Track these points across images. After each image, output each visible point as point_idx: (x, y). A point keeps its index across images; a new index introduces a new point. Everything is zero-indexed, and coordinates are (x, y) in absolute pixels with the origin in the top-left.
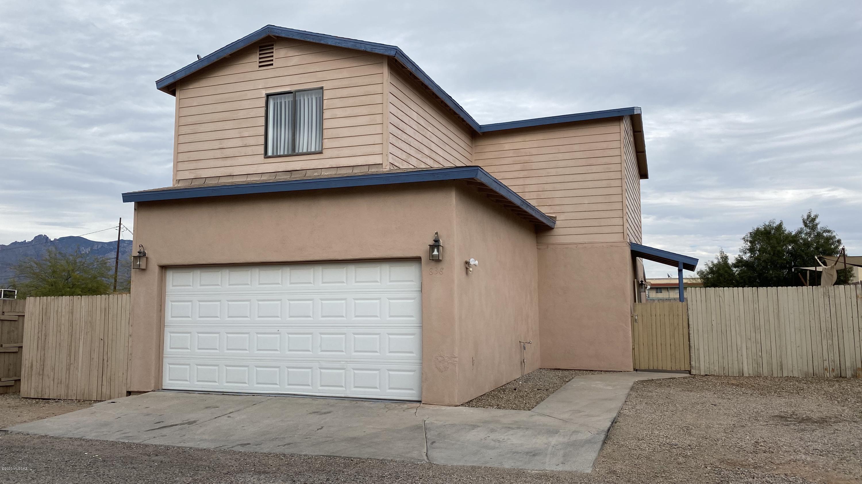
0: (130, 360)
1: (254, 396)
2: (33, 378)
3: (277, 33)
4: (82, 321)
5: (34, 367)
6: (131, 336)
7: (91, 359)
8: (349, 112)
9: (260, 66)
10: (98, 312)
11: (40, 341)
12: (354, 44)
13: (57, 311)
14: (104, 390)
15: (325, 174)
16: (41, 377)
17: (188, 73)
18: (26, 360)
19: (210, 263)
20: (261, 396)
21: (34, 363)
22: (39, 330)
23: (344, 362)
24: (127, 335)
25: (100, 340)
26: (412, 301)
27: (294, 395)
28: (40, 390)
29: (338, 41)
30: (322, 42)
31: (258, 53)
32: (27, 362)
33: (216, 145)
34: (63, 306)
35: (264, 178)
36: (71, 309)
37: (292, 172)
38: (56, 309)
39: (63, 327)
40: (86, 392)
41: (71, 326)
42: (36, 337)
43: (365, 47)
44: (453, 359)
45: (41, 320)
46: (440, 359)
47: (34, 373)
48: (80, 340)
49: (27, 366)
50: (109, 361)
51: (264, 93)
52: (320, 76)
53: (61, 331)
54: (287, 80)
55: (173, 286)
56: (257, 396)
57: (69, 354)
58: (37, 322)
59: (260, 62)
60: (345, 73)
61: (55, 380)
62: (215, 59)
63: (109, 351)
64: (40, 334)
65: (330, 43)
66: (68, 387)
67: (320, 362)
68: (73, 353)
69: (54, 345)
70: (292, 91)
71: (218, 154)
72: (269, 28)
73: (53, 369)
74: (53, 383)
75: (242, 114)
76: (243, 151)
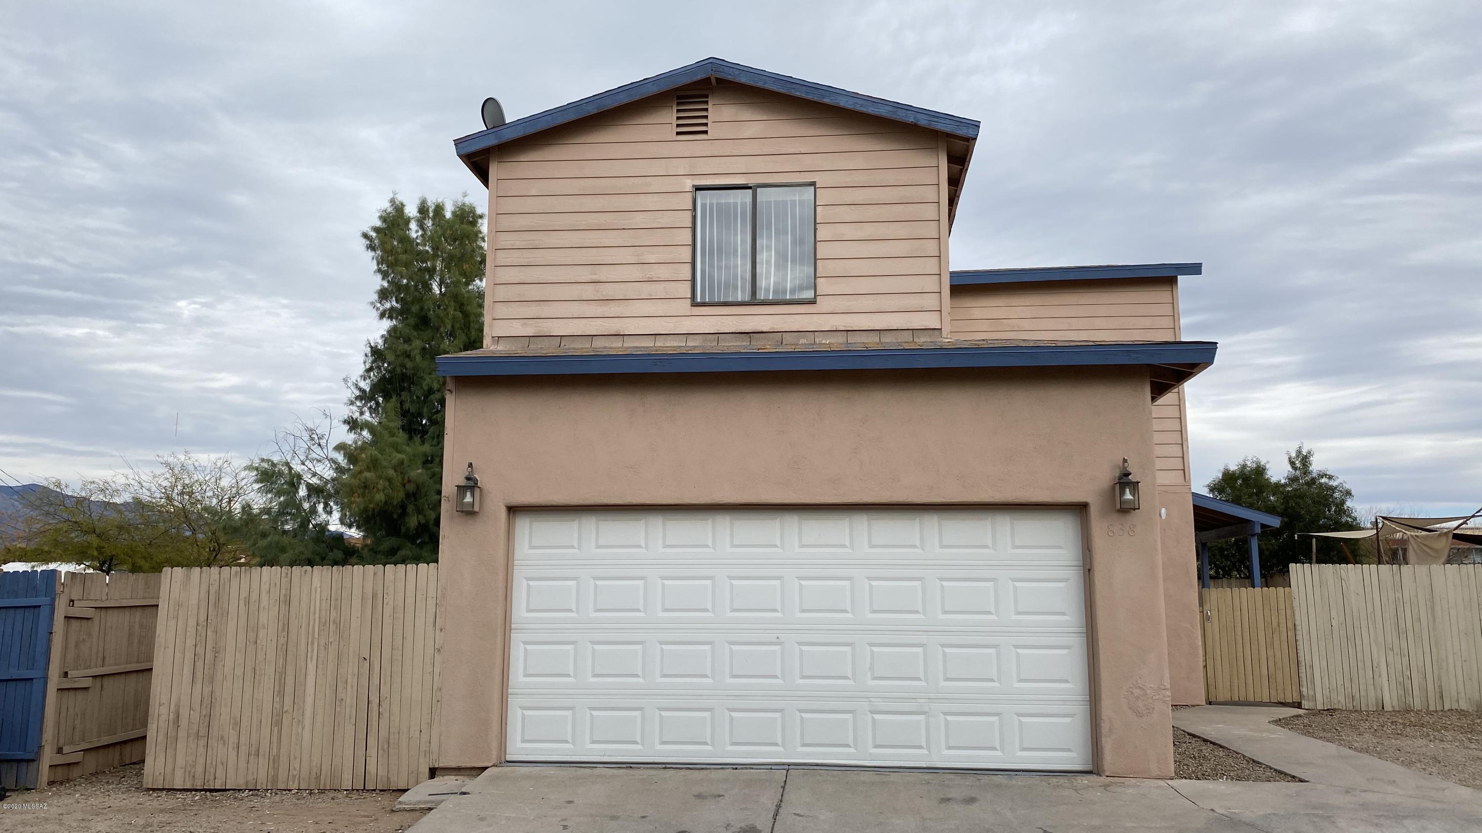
0: (438, 701)
1: (736, 769)
2: (181, 746)
3: (730, 74)
4: (315, 619)
5: (184, 722)
6: (439, 650)
7: (337, 701)
8: (868, 231)
9: (678, 133)
10: (357, 603)
11: (200, 664)
12: (894, 110)
13: (248, 601)
14: (372, 767)
15: (824, 342)
16: (202, 742)
17: (531, 130)
18: (160, 705)
19: (631, 504)
20: (752, 769)
21: (184, 713)
22: (198, 639)
23: (923, 701)
24: (430, 651)
25: (361, 659)
26: (1062, 585)
27: (817, 765)
28: (200, 768)
29: (860, 102)
30: (826, 101)
31: (675, 109)
32: (164, 711)
33: (585, 274)
34: (265, 587)
35: (693, 344)
36: (285, 595)
37: (751, 335)
38: (244, 594)
39: (262, 633)
40: (323, 772)
41: (283, 630)
42: (189, 656)
43: (915, 117)
44: (1163, 692)
45: (202, 617)
46: (1137, 692)
47: (182, 734)
48: (309, 660)
49: (164, 717)
50: (385, 705)
51: (689, 184)
52: (809, 162)
53: (258, 642)
54: (739, 165)
55: (532, 547)
56: (742, 769)
57: (279, 692)
58: (192, 622)
59: (678, 126)
60: (859, 161)
61: (243, 749)
62: (592, 110)
63: (385, 683)
64: (200, 650)
65: (843, 103)
66: (275, 761)
67: (873, 700)
68: (289, 689)
69: (239, 671)
70: (750, 185)
71: (589, 292)
72: (713, 63)
73: (237, 724)
74: (235, 753)
75: (640, 220)
76: (647, 289)
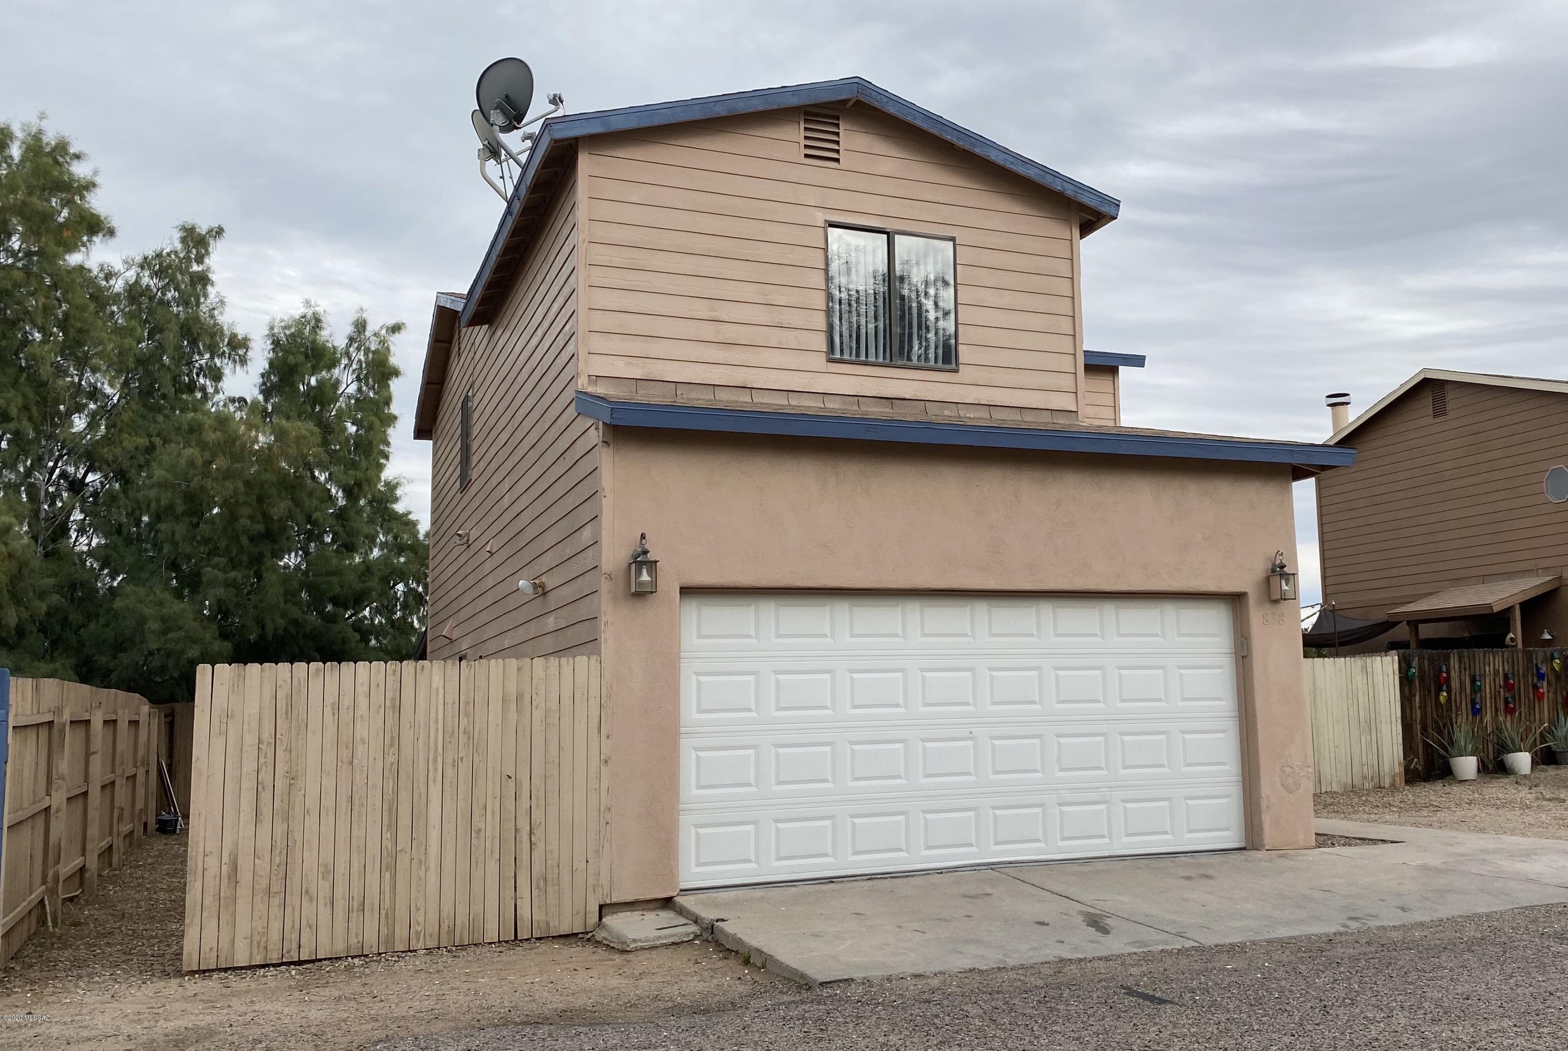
0: (607, 823)
2: (243, 907)
3: (877, 101)
4: (437, 729)
5: (245, 877)
6: (606, 762)
7: (474, 832)
9: (807, 156)
10: (496, 706)
11: (266, 796)
12: (1042, 173)
13: (337, 708)
14: (524, 912)
15: (968, 415)
16: (276, 901)
17: (646, 123)
18: (205, 855)
21: (245, 863)
22: (262, 760)
23: (1105, 789)
24: (594, 761)
25: (504, 778)
26: (1218, 671)
27: (1010, 863)
28: (275, 936)
29: (1011, 159)
30: (977, 151)
31: (802, 126)
32: (212, 862)
33: (701, 309)
34: (362, 690)
35: (833, 405)
36: (394, 699)
37: (893, 401)
38: (330, 698)
39: (360, 750)
40: (458, 923)
41: (392, 745)
42: (248, 784)
43: (1062, 186)
44: (1307, 769)
45: (267, 735)
46: (1288, 770)
47: (243, 892)
48: (431, 782)
49: (212, 871)
50: (539, 834)
51: (820, 217)
52: (945, 213)
53: (356, 761)
54: (874, 204)
55: (700, 637)
57: (389, 826)
58: (250, 740)
59: (806, 146)
60: (995, 222)
61: (340, 904)
62: (721, 111)
63: (538, 806)
64: (266, 776)
65: (993, 156)
66: (390, 917)
67: (1061, 792)
68: (404, 821)
69: (328, 802)
70: (888, 230)
71: (708, 331)
72: (859, 84)
73: (329, 872)
74: (329, 910)
75: (766, 252)
76: (776, 336)
